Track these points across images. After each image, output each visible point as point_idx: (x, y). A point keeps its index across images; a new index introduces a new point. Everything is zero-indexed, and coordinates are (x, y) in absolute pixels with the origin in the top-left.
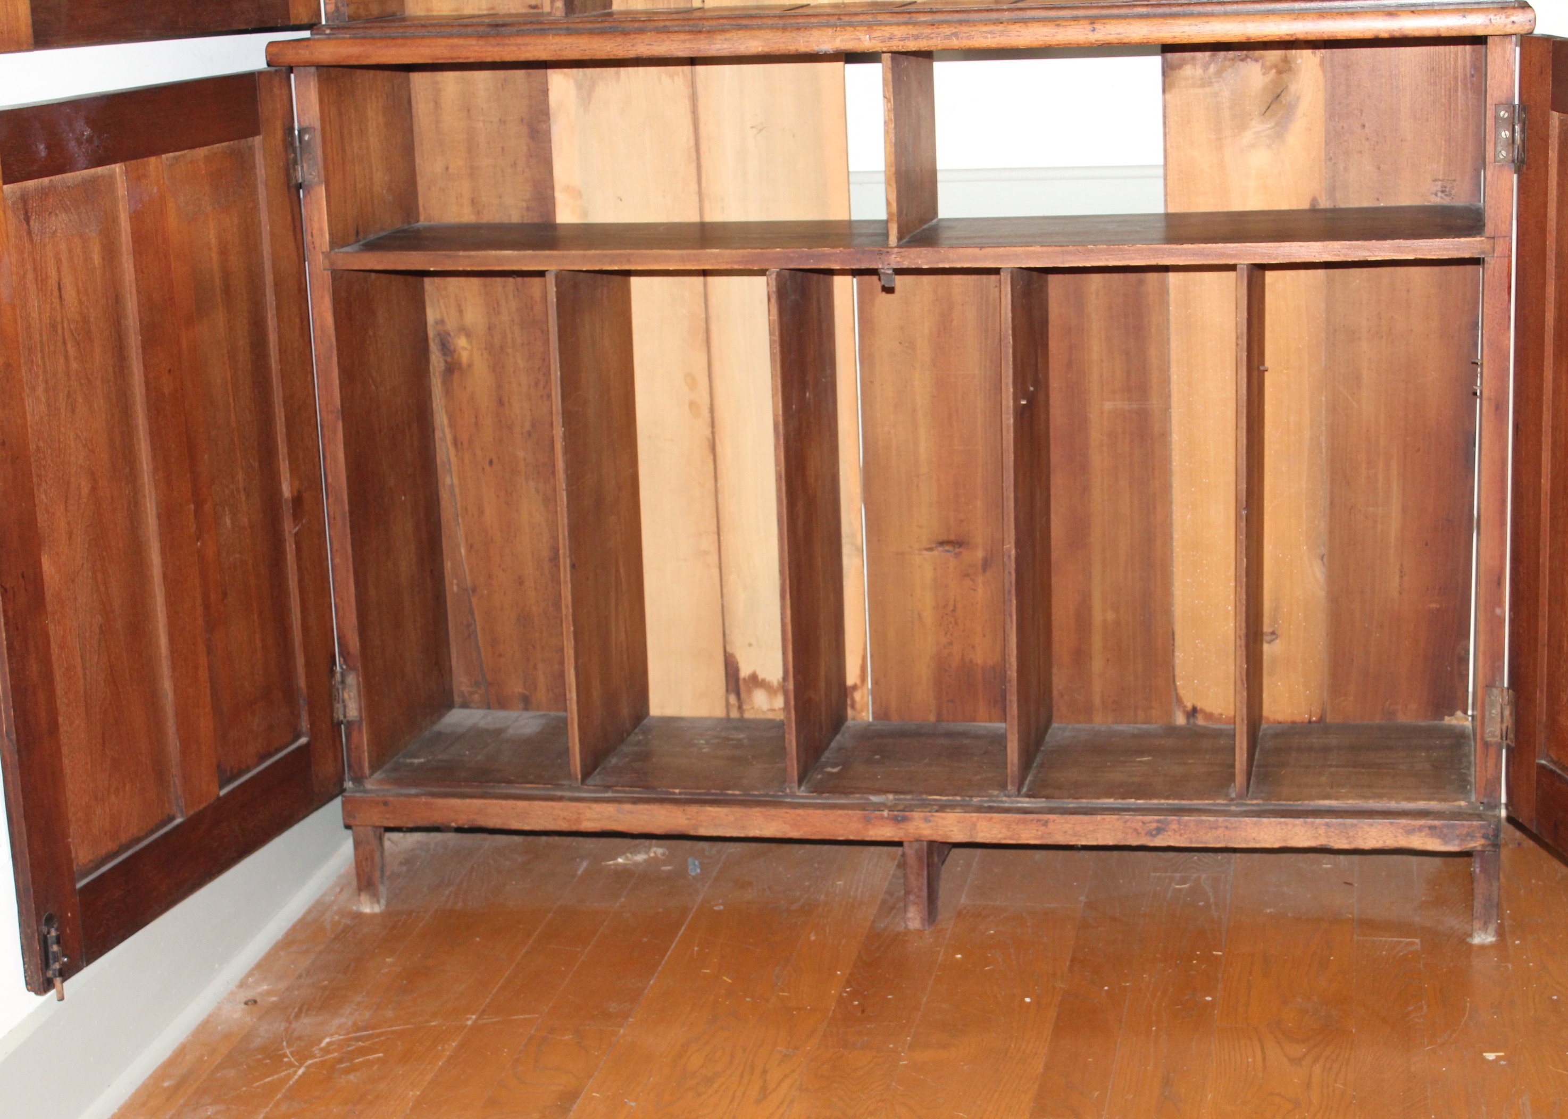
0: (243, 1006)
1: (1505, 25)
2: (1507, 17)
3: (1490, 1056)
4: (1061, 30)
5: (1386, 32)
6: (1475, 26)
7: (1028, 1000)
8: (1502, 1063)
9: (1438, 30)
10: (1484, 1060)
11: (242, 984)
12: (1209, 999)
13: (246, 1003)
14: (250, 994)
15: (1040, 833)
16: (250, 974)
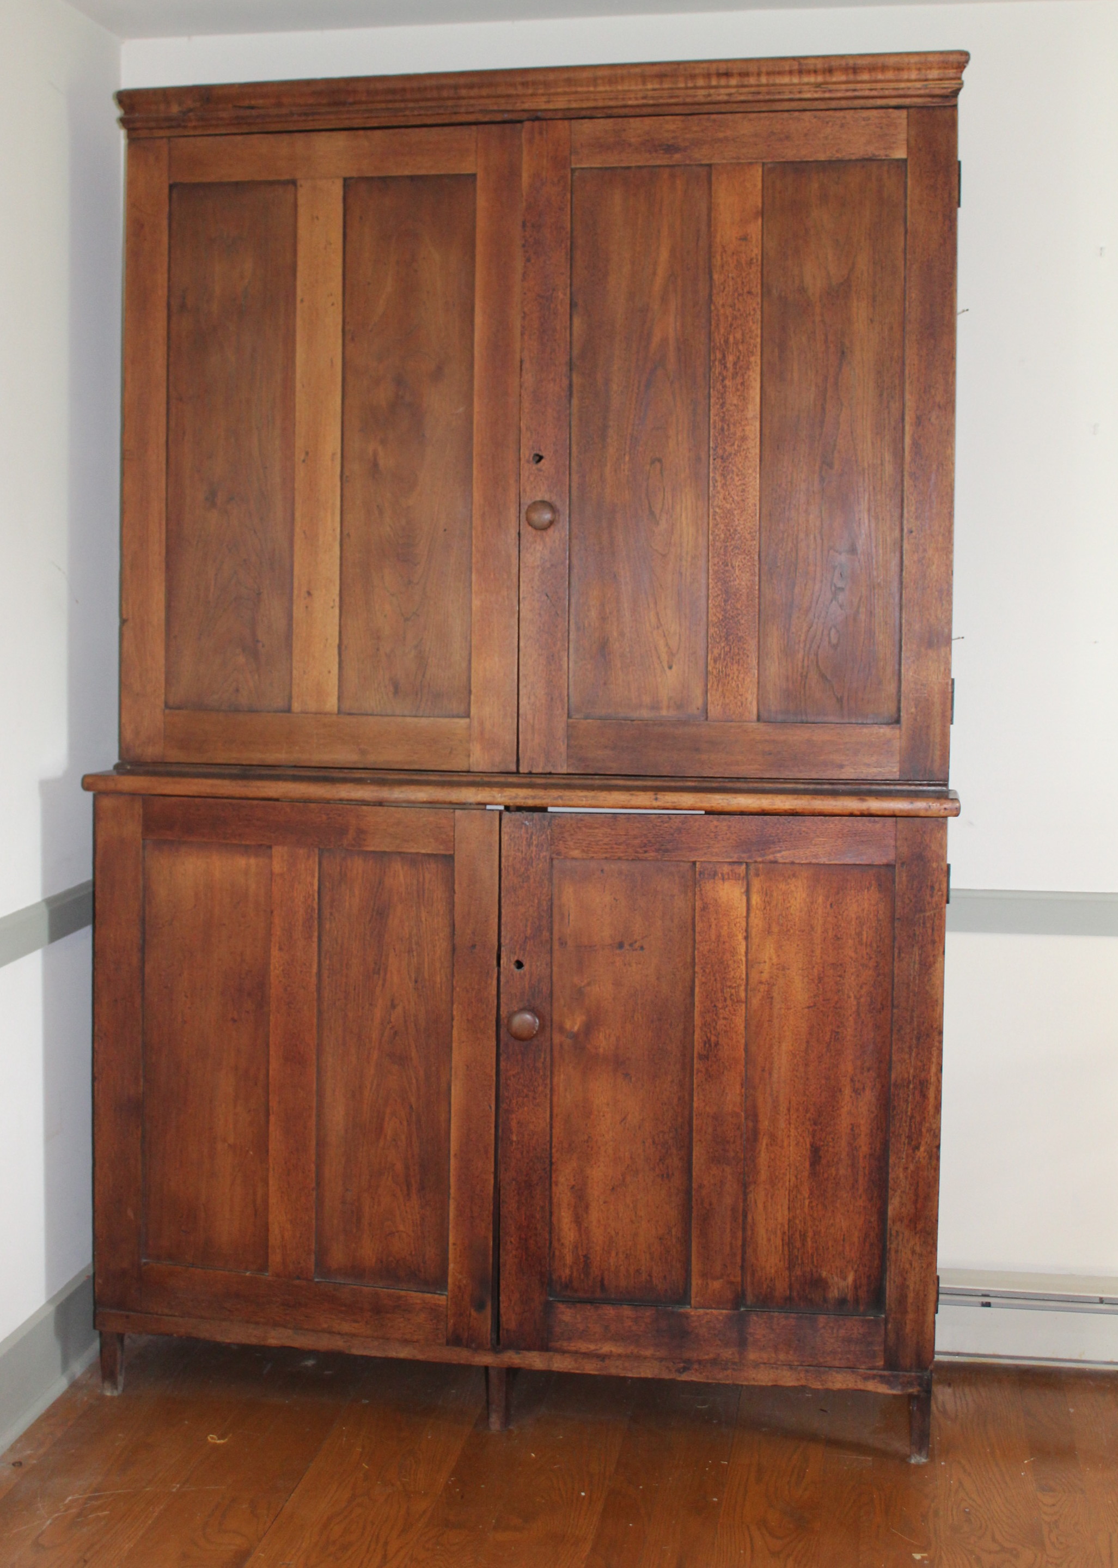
0: (11, 1466)
1: (940, 810)
2: (941, 805)
3: (918, 1556)
4: (634, 798)
5: (858, 810)
6: (919, 809)
7: (583, 1494)
8: (926, 1562)
9: (894, 812)
10: (913, 1559)
11: (12, 1449)
12: (715, 1499)
13: (14, 1464)
14: (16, 1458)
15: (599, 1366)
16: (19, 1440)
